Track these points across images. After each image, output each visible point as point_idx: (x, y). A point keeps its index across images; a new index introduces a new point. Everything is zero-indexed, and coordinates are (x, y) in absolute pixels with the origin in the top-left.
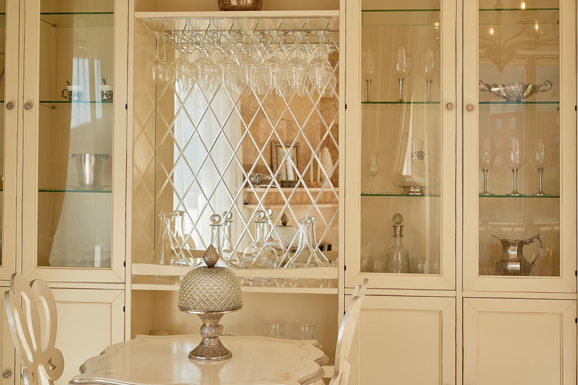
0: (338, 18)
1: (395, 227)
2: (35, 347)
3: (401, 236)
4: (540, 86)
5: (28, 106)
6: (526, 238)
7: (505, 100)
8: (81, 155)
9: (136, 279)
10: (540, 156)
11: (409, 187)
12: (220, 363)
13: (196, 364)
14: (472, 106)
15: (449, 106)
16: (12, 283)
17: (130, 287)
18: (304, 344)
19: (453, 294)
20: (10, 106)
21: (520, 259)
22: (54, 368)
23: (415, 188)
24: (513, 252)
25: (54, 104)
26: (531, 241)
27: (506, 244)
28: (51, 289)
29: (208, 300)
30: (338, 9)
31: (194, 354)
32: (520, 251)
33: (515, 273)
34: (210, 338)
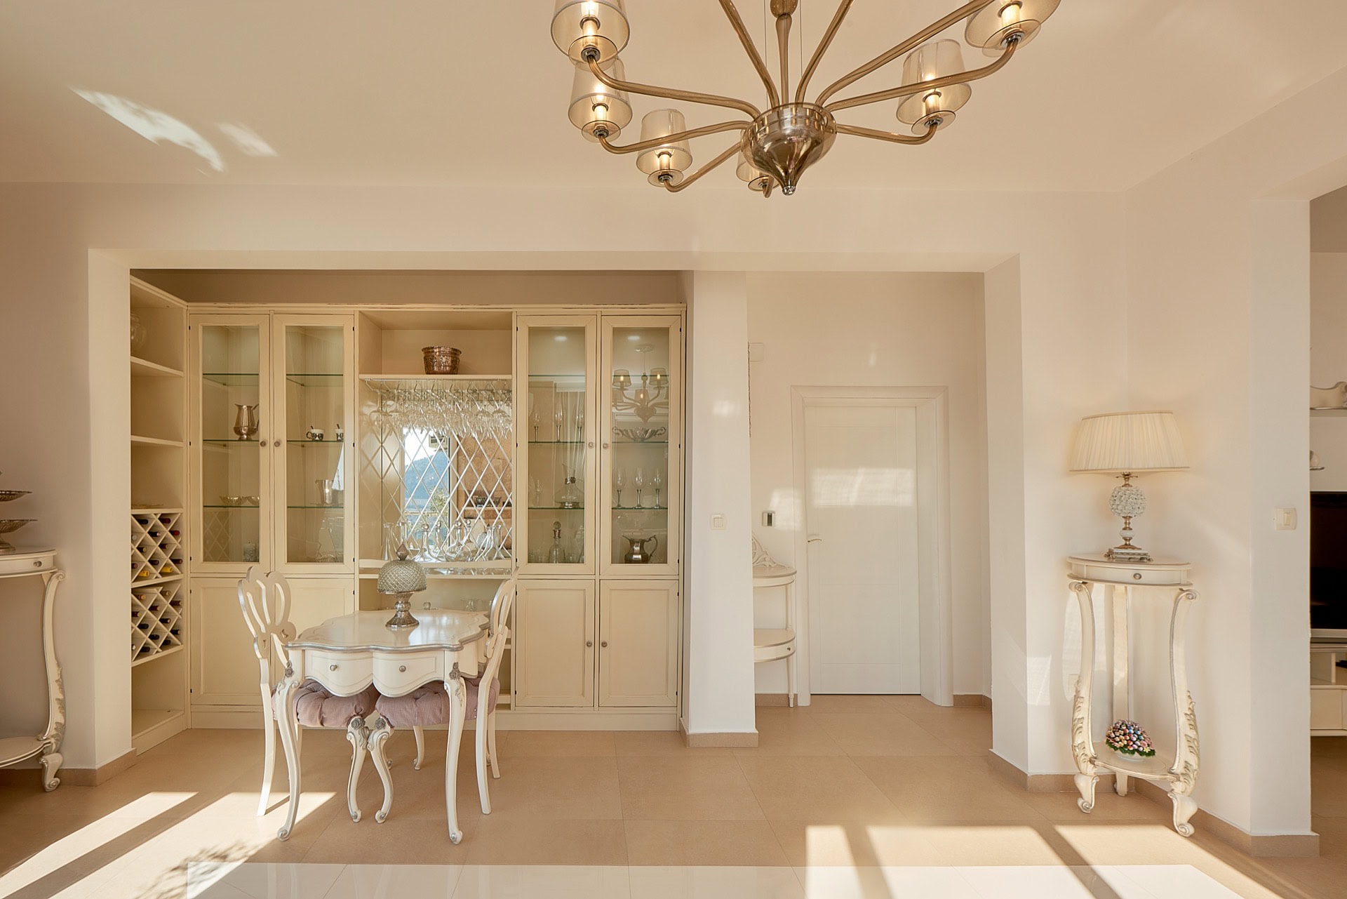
0: (511, 380)
1: (555, 532)
2: (268, 620)
3: (559, 537)
4: (658, 431)
5: (277, 444)
6: (646, 538)
7: (633, 441)
8: (322, 481)
9: (363, 571)
10: (657, 480)
11: (565, 503)
12: (409, 629)
13: (391, 630)
14: (607, 445)
15: (590, 445)
16: (248, 574)
17: (358, 576)
18: (477, 615)
19: (593, 577)
20: (263, 444)
21: (642, 552)
22: (287, 636)
23: (569, 503)
24: (637, 549)
25: (303, 443)
26: (650, 540)
27: (632, 542)
28: (287, 580)
29: (398, 584)
30: (511, 374)
31: (390, 623)
32: (642, 547)
33: (637, 562)
34: (402, 611)
